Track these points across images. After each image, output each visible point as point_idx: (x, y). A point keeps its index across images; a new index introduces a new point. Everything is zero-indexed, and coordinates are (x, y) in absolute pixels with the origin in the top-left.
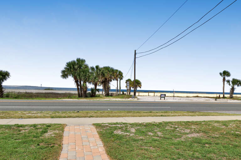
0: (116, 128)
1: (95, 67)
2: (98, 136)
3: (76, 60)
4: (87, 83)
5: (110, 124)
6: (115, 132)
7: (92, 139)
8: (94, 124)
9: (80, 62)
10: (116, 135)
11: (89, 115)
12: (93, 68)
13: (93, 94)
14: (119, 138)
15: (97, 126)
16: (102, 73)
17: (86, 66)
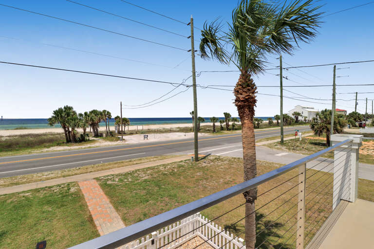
0: (108, 180)
1: (83, 113)
2: (99, 187)
3: (63, 108)
4: (76, 129)
5: (104, 177)
6: (108, 183)
7: (96, 189)
8: (94, 179)
9: (68, 109)
10: (108, 184)
11: (89, 170)
12: (81, 115)
13: (83, 139)
14: (110, 185)
15: (97, 179)
16: (91, 118)
17: (74, 113)
